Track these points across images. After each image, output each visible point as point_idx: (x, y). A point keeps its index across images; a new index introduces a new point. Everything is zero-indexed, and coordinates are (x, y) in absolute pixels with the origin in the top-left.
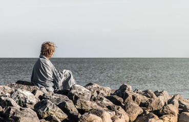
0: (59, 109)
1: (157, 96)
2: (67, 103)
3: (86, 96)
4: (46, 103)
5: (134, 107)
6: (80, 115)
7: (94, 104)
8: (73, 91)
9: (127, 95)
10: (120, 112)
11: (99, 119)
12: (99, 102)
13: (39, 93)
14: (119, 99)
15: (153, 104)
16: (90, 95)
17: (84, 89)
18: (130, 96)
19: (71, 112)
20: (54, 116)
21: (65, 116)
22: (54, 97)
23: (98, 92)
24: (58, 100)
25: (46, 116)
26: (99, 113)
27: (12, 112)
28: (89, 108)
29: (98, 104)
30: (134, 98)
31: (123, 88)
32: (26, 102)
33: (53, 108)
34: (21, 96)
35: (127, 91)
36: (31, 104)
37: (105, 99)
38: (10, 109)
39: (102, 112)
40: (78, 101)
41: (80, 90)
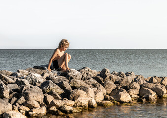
0: (57, 86)
1: (127, 76)
2: (64, 82)
3: (78, 77)
4: (49, 83)
5: (110, 84)
6: (72, 90)
7: (83, 82)
8: (70, 74)
9: (106, 76)
10: (100, 88)
11: (85, 93)
12: (87, 81)
13: (46, 75)
14: (101, 78)
15: (123, 82)
16: (81, 76)
17: (77, 72)
18: (108, 77)
19: (66, 88)
20: (54, 91)
21: (62, 91)
22: (56, 77)
23: (87, 74)
24: (59, 80)
25: (48, 91)
26: (85, 89)
27: (24, 89)
28: (79, 85)
29: (86, 82)
30: (111, 78)
31: (104, 71)
32: (36, 81)
33: (54, 86)
34: (33, 77)
35: (106, 73)
36: (39, 83)
37: (91, 79)
38: (23, 87)
39: (87, 88)
40: (72, 81)
41: (74, 73)
